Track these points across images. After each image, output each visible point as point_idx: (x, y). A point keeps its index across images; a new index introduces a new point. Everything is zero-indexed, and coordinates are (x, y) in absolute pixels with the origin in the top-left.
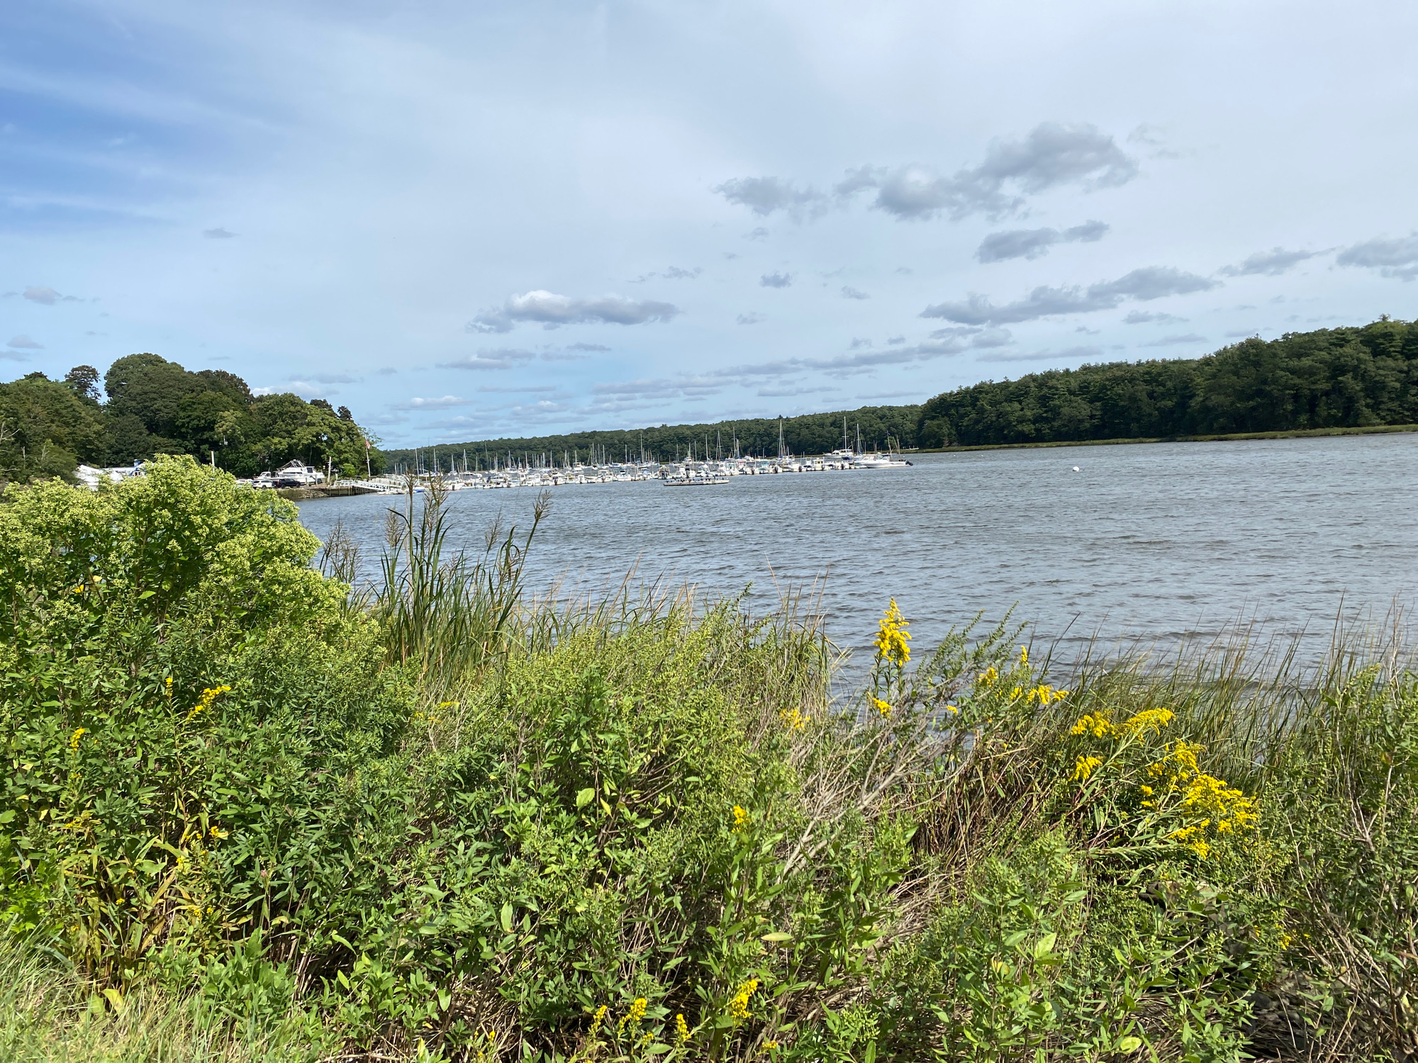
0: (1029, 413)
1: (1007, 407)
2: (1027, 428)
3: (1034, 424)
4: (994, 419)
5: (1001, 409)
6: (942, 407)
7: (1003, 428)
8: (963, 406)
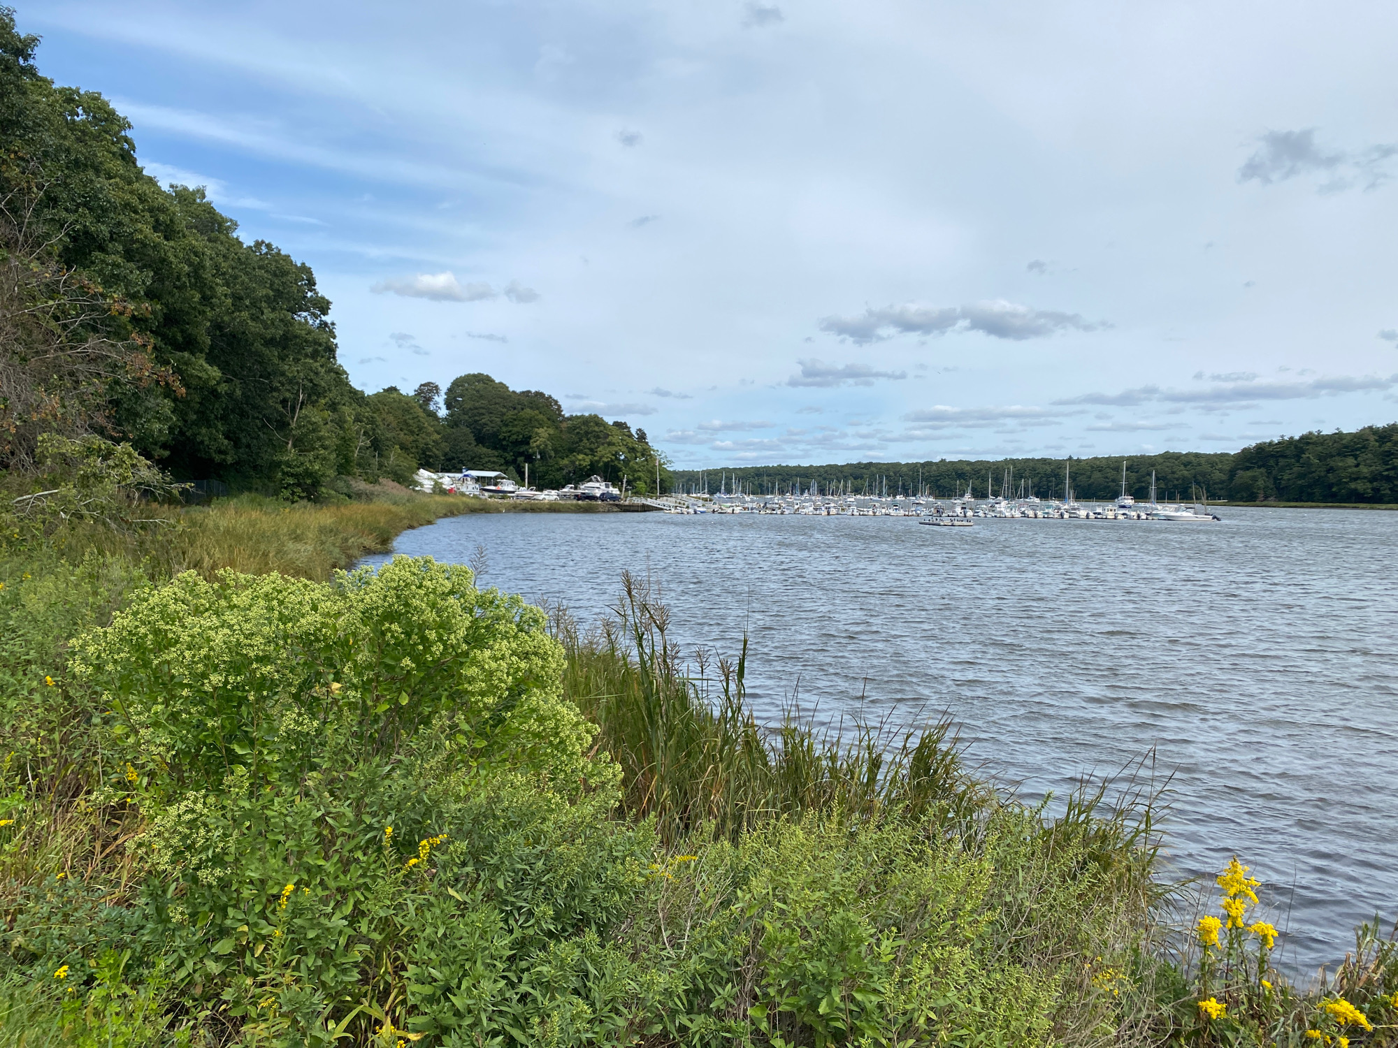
0: (1365, 470)
1: (1338, 463)
2: (1360, 486)
3: (1371, 482)
4: (1323, 474)
5: (1332, 464)
6: (1261, 457)
7: (1330, 486)
8: (1285, 457)
